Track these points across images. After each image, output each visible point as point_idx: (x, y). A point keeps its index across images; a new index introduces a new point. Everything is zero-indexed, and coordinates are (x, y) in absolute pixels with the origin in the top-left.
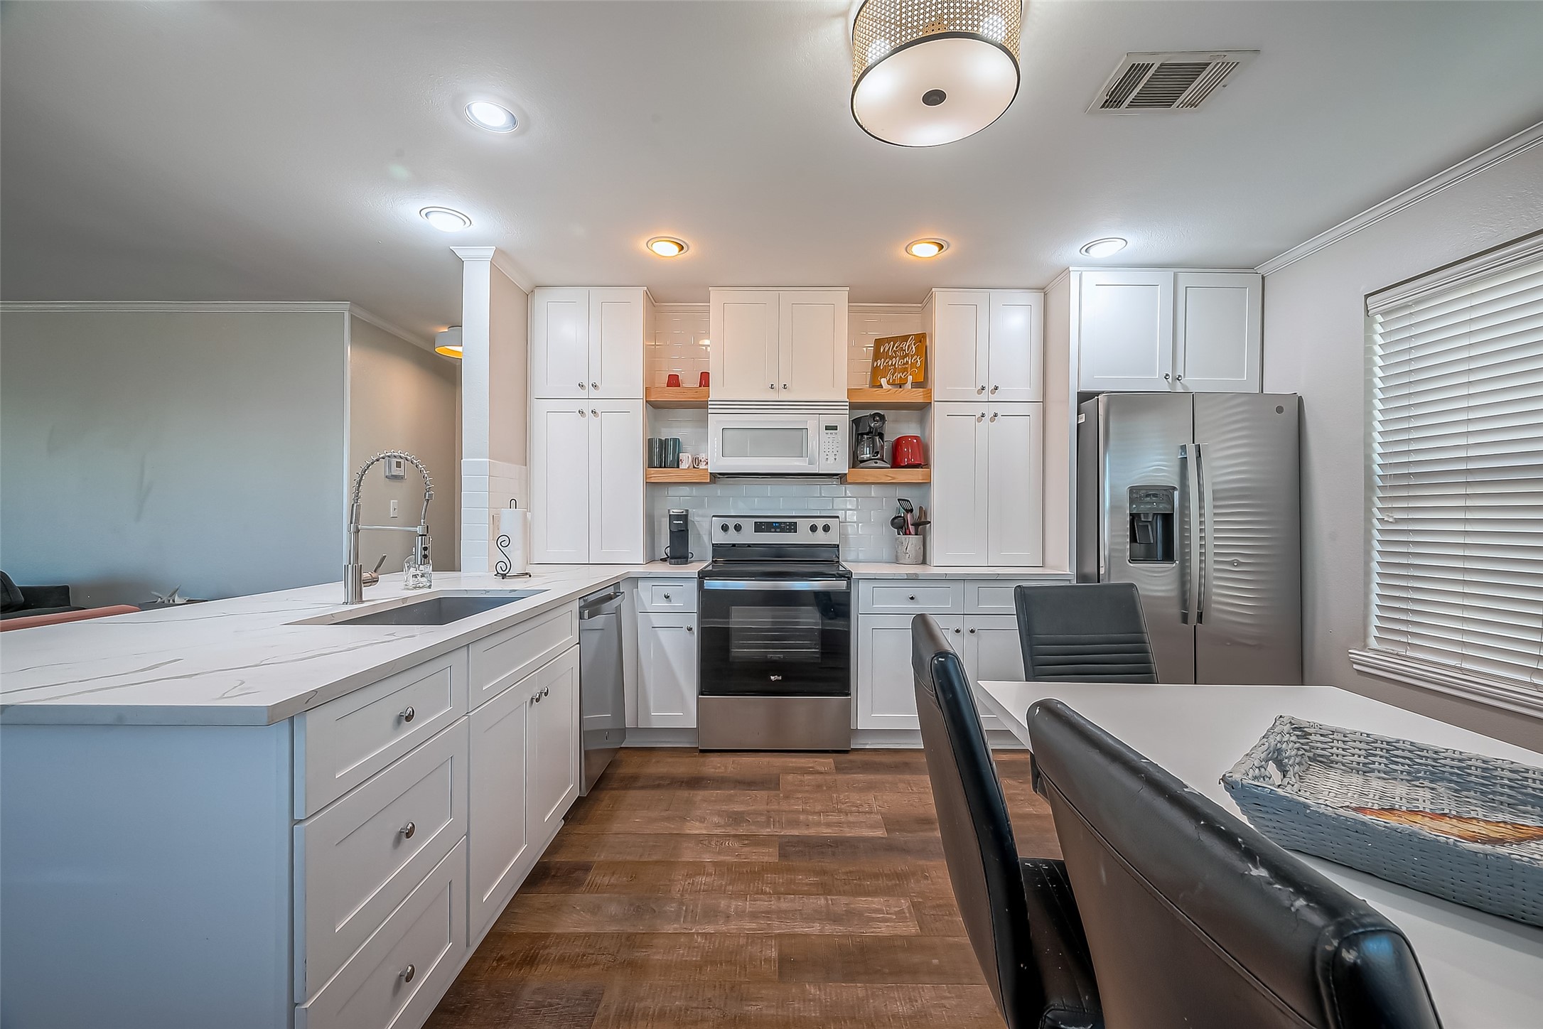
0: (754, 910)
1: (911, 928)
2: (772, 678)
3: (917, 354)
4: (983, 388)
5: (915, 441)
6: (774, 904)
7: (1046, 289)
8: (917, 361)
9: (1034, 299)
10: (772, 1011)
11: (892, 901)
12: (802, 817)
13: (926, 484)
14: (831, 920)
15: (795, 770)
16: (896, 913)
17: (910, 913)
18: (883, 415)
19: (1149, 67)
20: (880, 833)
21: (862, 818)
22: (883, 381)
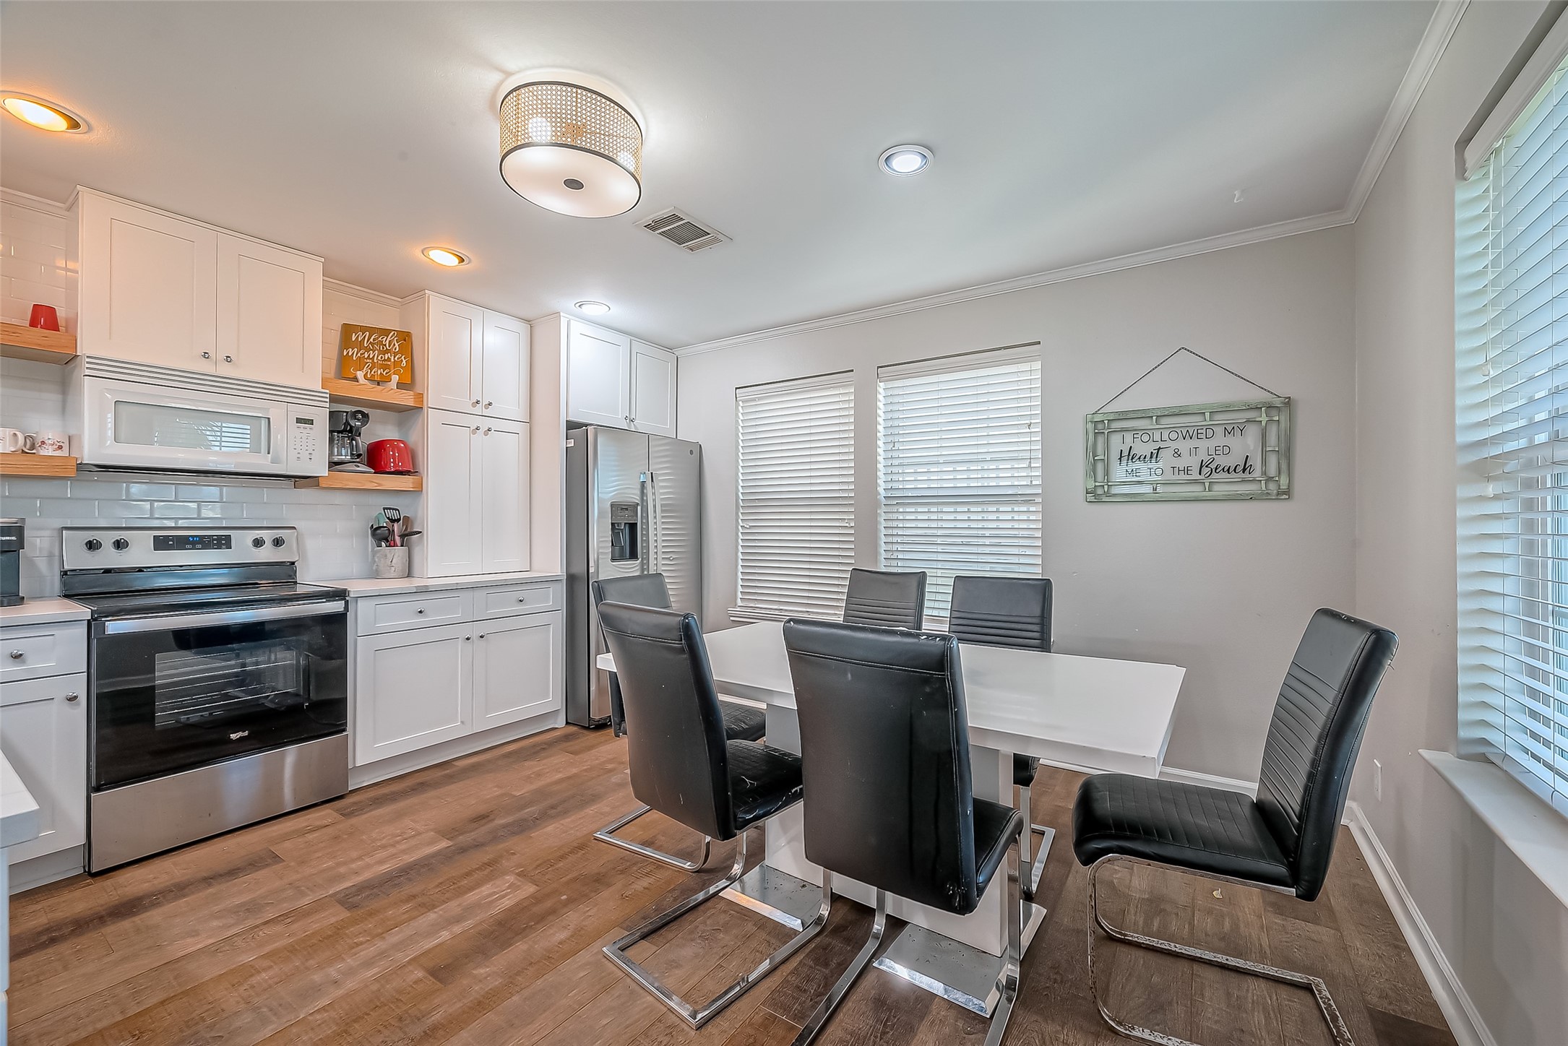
0: (362, 961)
1: (530, 889)
2: (233, 736)
3: (401, 352)
4: (478, 402)
5: (402, 445)
6: (381, 945)
7: (533, 322)
8: (402, 361)
9: (522, 328)
10: (459, 1005)
11: (498, 882)
12: (342, 870)
13: (418, 490)
14: (453, 923)
15: (285, 837)
16: (508, 888)
17: (520, 881)
18: (367, 414)
19: (682, 219)
20: (444, 844)
21: (413, 842)
22: (360, 375)
